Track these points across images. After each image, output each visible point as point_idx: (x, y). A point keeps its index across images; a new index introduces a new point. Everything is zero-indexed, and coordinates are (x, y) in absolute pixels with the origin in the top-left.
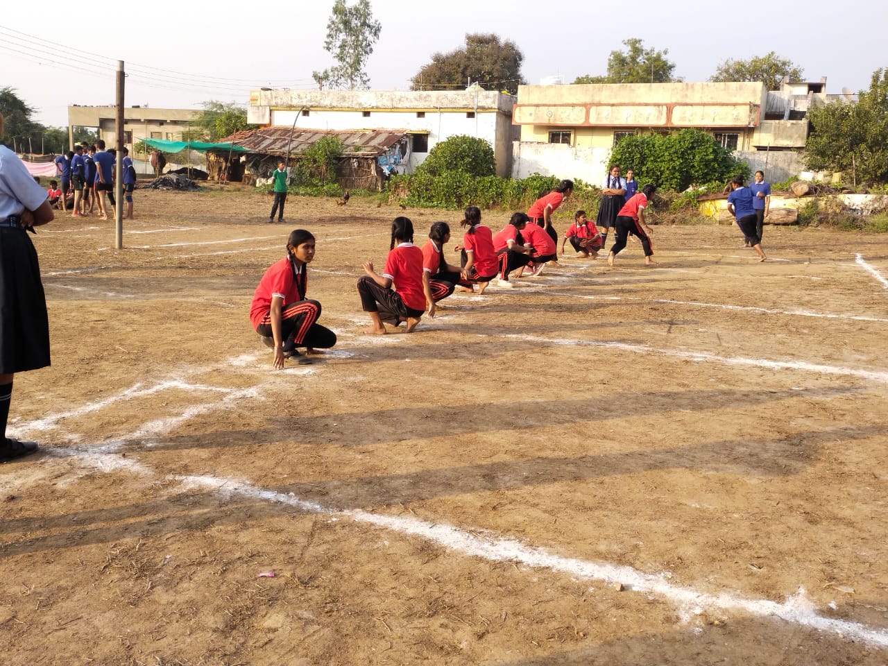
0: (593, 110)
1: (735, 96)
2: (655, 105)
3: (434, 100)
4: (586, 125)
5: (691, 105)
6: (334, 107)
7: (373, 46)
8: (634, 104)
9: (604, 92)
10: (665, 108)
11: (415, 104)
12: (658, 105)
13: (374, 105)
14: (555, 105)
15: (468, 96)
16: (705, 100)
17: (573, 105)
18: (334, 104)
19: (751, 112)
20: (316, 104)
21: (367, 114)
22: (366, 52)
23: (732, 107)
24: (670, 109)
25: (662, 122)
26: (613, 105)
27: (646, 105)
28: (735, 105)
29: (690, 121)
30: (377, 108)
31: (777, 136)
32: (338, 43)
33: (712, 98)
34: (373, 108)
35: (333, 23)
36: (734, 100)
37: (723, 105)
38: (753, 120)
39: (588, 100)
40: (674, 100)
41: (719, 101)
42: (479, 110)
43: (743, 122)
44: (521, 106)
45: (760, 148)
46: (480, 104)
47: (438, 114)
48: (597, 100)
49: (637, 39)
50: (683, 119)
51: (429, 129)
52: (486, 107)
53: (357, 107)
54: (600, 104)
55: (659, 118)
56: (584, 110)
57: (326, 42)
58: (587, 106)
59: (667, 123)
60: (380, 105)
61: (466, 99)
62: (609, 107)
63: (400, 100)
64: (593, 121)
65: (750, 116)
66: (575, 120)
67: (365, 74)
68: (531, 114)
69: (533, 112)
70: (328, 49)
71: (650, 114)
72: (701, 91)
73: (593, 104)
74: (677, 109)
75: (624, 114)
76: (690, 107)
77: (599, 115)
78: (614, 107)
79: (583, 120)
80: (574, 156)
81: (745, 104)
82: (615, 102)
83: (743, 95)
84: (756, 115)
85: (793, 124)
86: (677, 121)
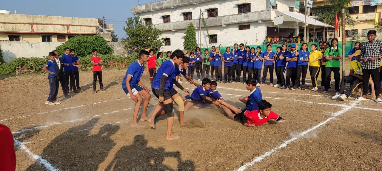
0: (34, 26)
1: (90, 23)
2: (62, 25)
4: (33, 32)
5: (76, 26)
8: (53, 24)
9: (38, 19)
10: (66, 26)
14: (14, 23)
16: (80, 24)
17: (24, 24)
23: (90, 27)
24: (68, 26)
25: (66, 32)
26: (44, 24)
27: (58, 25)
28: (91, 26)
29: (76, 32)
33: (82, 24)
37: (87, 26)
38: (97, 32)
39: (31, 22)
40: (68, 24)
41: (85, 25)
48: (35, 22)
50: (73, 31)
54: (37, 24)
55: (64, 30)
56: (30, 26)
58: (32, 24)
62: (42, 25)
64: (35, 30)
65: (96, 30)
68: (1, 27)
69: (3, 26)
71: (60, 28)
72: (78, 21)
73: (34, 24)
74: (71, 27)
75: (49, 28)
76: (75, 26)
77: (38, 28)
78: (45, 25)
79: (31, 30)
80: (31, 46)
81: (94, 26)
82: (44, 23)
83: (93, 23)
84: (98, 30)
85: (107, 33)
86: (71, 31)
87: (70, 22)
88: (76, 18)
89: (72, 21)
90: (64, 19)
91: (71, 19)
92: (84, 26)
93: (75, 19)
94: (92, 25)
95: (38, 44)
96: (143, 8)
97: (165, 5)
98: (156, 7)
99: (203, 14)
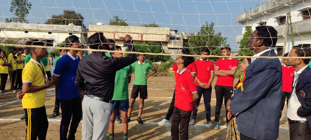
0: (116, 34)
3: (55, 28)
6: (12, 29)
7: (29, 11)
9: (120, 29)
10: (140, 34)
11: (47, 29)
12: (138, 33)
13: (30, 29)
15: (69, 27)
16: (153, 33)
17: (109, 32)
18: (12, 28)
19: (167, 37)
20: (4, 27)
21: (26, 32)
22: (26, 13)
24: (142, 35)
25: (140, 39)
27: (134, 33)
28: (162, 35)
29: (148, 39)
30: (31, 30)
31: (174, 45)
32: (15, 10)
33: (155, 32)
34: (29, 30)
35: (13, 3)
36: (162, 33)
38: (168, 39)
39: (114, 31)
41: (157, 33)
42: (74, 32)
43: (165, 40)
44: (90, 31)
45: (169, 48)
46: (74, 30)
47: (57, 33)
49: (117, 16)
50: (146, 38)
51: (53, 38)
52: (77, 31)
53: (22, 29)
54: (118, 32)
55: (138, 38)
56: (113, 34)
57: (10, 9)
59: (141, 40)
60: (32, 29)
61: (69, 28)
62: (122, 34)
63: (41, 27)
64: (116, 38)
65: (167, 38)
66: (110, 37)
67: (27, 20)
70: (12, 11)
71: (135, 36)
72: (151, 30)
74: (144, 35)
76: (148, 35)
81: (165, 35)
82: (124, 32)
83: (165, 32)
84: (168, 38)
85: (179, 41)
86: (144, 39)
87: (144, 31)
89: (147, 30)
90: (139, 28)
91: (146, 29)
93: (149, 28)
96: (243, 17)
97: (260, 10)
98: (253, 14)
99: (291, 16)
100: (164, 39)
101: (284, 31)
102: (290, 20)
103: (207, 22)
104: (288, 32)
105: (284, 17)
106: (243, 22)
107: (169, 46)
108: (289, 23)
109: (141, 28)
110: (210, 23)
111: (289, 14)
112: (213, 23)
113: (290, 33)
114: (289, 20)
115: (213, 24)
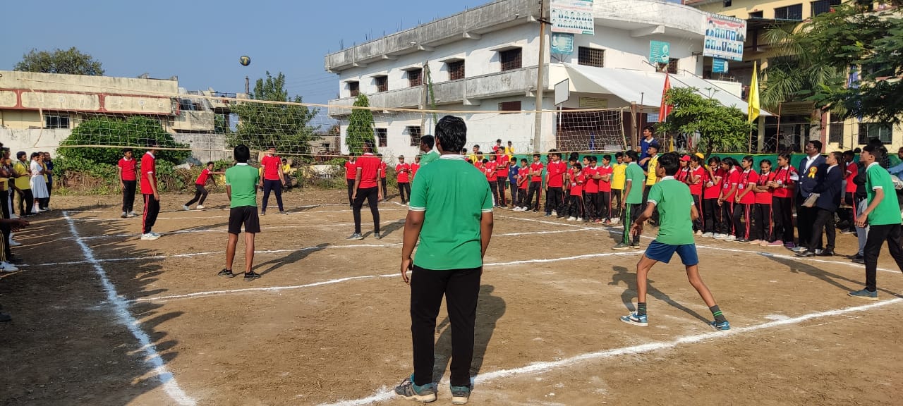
0: (24, 95)
1: (158, 91)
2: (87, 93)
4: (19, 108)
5: (121, 95)
8: (65, 92)
9: (33, 80)
10: (97, 96)
12: (91, 94)
16: (132, 92)
19: (172, 103)
23: (157, 99)
24: (102, 98)
25: (96, 108)
26: (45, 91)
27: (79, 93)
28: (159, 97)
29: (120, 108)
31: (192, 122)
36: (157, 94)
38: (174, 109)
39: (17, 85)
40: (104, 91)
41: (144, 94)
43: (167, 111)
45: (178, 131)
48: (26, 86)
50: (113, 106)
54: (31, 90)
55: (92, 105)
56: (15, 95)
58: (19, 91)
59: (101, 109)
62: (42, 94)
64: (26, 104)
65: (172, 107)
66: (6, 103)
71: (83, 101)
72: (127, 85)
73: (24, 90)
74: (108, 98)
75: (57, 100)
76: (120, 97)
77: (31, 99)
78: (47, 94)
79: (16, 104)
80: (10, 136)
81: (166, 98)
82: (47, 89)
83: (165, 90)
84: (176, 106)
85: (203, 114)
86: (109, 107)
87: (108, 87)
88: (124, 80)
89: (114, 85)
90: (93, 80)
91: (111, 82)
92: (143, 96)
93: (119, 81)
94: (162, 95)
95: (26, 133)
96: (340, 59)
97: (374, 51)
98: (361, 57)
99: (429, 72)
100: (165, 107)
101: (420, 98)
102: (430, 78)
103: (268, 73)
104: (427, 101)
105: (419, 70)
106: (340, 71)
107: (178, 124)
108: (428, 83)
109: (98, 81)
110: (275, 75)
111: (426, 66)
112: (282, 74)
113: (430, 102)
114: (428, 79)
115: (281, 77)
